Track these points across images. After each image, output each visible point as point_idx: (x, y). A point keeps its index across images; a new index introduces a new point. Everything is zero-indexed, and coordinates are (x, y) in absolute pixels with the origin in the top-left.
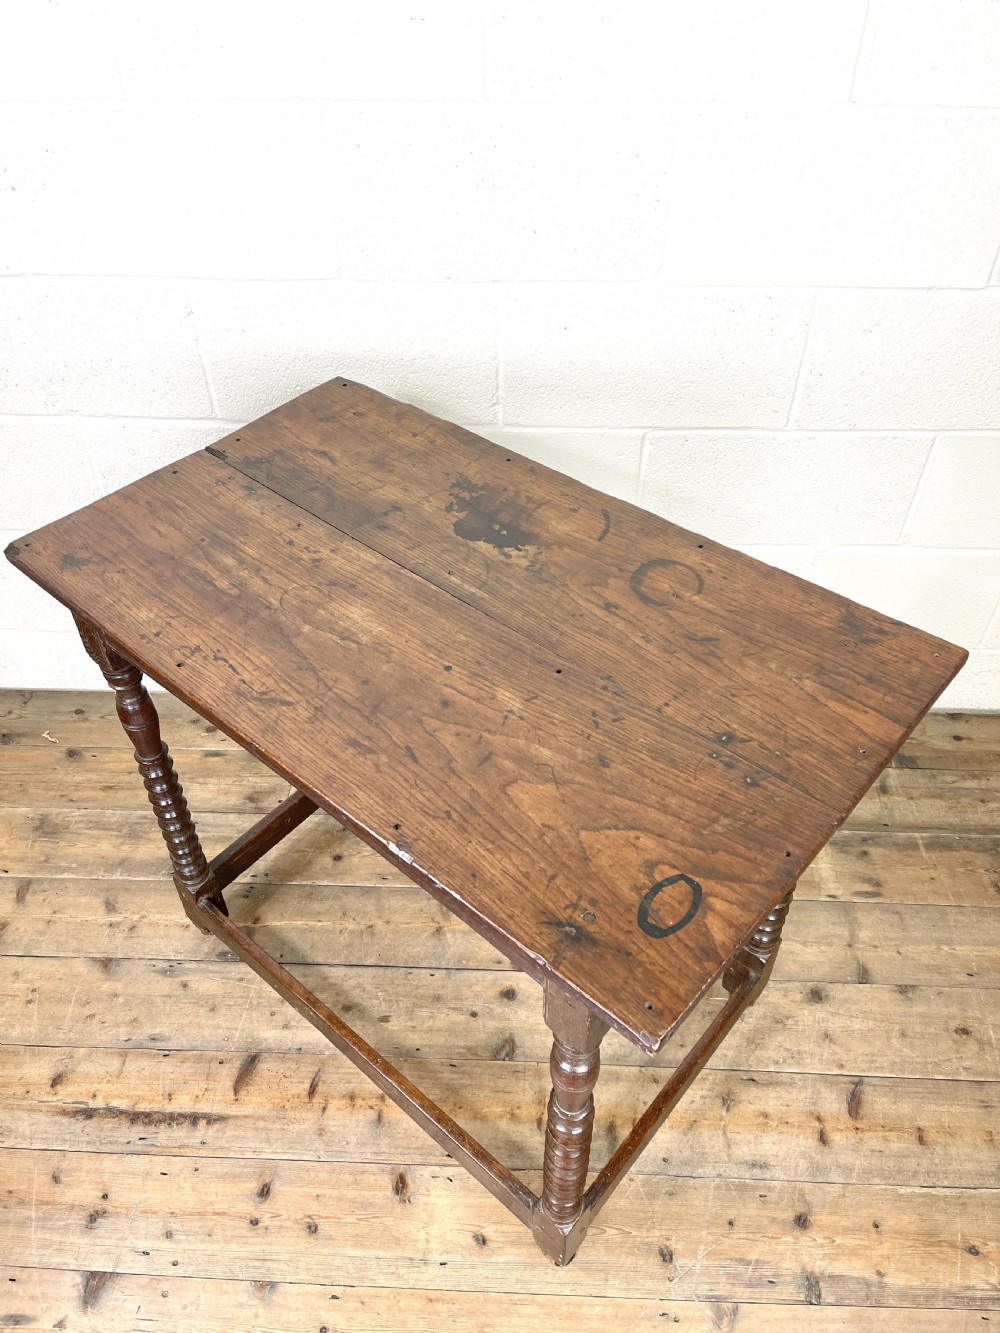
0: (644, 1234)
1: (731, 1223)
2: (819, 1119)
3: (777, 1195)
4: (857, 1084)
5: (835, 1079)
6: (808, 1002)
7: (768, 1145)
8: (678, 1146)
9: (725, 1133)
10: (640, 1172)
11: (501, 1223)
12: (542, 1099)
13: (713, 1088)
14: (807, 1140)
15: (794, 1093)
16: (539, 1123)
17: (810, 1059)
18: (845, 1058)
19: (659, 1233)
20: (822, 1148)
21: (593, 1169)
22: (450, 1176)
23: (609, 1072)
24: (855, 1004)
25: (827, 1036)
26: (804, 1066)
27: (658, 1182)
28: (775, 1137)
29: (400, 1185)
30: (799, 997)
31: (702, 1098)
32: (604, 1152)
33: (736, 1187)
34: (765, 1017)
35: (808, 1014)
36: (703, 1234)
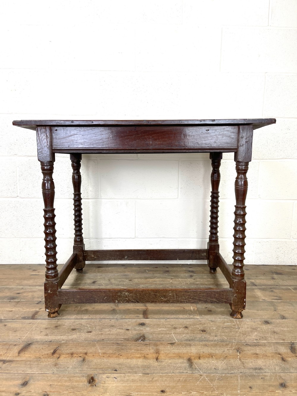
0: (211, 393)
1: (250, 387)
2: (279, 354)
3: (269, 378)
4: (292, 345)
5: (282, 343)
6: (264, 324)
7: (260, 362)
8: (220, 364)
9: (240, 360)
10: (205, 373)
11: (140, 392)
12: (157, 352)
13: (232, 348)
14: (277, 361)
15: (267, 348)
16: (157, 359)
17: (270, 339)
18: (284, 338)
19: (217, 393)
20: (284, 362)
21: (183, 373)
22: (116, 376)
23: (186, 344)
24: (282, 324)
25: (274, 332)
26: (268, 340)
27: (214, 376)
28: (263, 360)
29: (92, 381)
30: (260, 323)
31: (228, 350)
32: (187, 367)
33: (250, 376)
34: (248, 328)
35: (265, 327)
36: (239, 391)
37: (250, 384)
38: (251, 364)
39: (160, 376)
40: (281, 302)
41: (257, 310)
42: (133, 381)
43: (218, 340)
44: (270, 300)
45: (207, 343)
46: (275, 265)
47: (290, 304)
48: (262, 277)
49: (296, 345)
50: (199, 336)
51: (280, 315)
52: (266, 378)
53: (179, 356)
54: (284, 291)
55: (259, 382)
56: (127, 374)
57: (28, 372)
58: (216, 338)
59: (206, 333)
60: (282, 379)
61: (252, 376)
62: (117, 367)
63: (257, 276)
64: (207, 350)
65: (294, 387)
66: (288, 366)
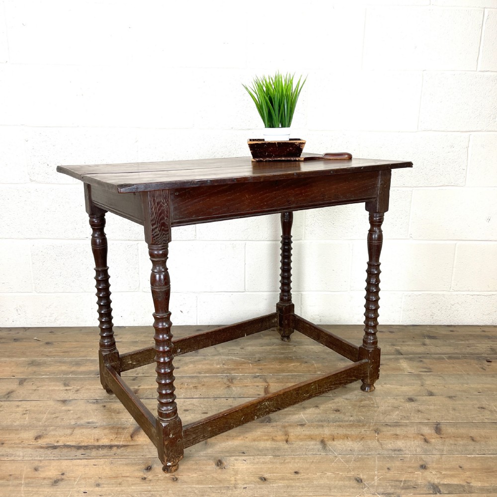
0: (346, 474)
1: (388, 469)
3: (409, 459)
4: (437, 425)
5: (427, 423)
6: (408, 401)
7: (400, 444)
8: (356, 446)
9: (378, 441)
10: (340, 454)
11: (273, 473)
12: (287, 434)
13: (369, 428)
14: (419, 442)
15: (409, 428)
16: (287, 441)
17: (413, 418)
18: (429, 417)
19: (353, 473)
20: (426, 444)
21: (316, 454)
22: (245, 459)
23: (318, 425)
24: (429, 401)
25: (419, 411)
26: (411, 420)
27: (349, 457)
28: (403, 441)
29: (219, 463)
30: (403, 401)
31: (365, 431)
32: (321, 449)
33: (388, 457)
34: (389, 406)
35: (409, 405)
36: (376, 472)
37: (388, 465)
38: (390, 446)
39: (292, 457)
40: (430, 375)
41: (401, 386)
42: (264, 463)
43: (354, 421)
44: (417, 373)
45: (341, 423)
46: (429, 325)
47: (440, 378)
48: (410, 343)
49: (442, 426)
50: (333, 416)
51: (428, 391)
52: (405, 459)
53: (311, 438)
54: (435, 361)
55: (398, 464)
56: (256, 457)
57: (147, 457)
58: (351, 418)
59: (340, 413)
60: (423, 461)
61: (391, 458)
62: (244, 450)
63: (403, 342)
64: (342, 431)
65: (434, 469)
66: (430, 448)
